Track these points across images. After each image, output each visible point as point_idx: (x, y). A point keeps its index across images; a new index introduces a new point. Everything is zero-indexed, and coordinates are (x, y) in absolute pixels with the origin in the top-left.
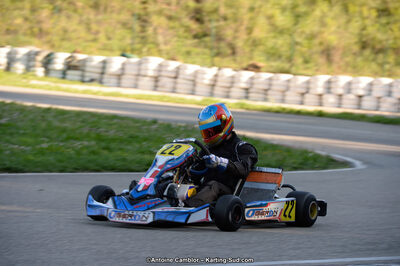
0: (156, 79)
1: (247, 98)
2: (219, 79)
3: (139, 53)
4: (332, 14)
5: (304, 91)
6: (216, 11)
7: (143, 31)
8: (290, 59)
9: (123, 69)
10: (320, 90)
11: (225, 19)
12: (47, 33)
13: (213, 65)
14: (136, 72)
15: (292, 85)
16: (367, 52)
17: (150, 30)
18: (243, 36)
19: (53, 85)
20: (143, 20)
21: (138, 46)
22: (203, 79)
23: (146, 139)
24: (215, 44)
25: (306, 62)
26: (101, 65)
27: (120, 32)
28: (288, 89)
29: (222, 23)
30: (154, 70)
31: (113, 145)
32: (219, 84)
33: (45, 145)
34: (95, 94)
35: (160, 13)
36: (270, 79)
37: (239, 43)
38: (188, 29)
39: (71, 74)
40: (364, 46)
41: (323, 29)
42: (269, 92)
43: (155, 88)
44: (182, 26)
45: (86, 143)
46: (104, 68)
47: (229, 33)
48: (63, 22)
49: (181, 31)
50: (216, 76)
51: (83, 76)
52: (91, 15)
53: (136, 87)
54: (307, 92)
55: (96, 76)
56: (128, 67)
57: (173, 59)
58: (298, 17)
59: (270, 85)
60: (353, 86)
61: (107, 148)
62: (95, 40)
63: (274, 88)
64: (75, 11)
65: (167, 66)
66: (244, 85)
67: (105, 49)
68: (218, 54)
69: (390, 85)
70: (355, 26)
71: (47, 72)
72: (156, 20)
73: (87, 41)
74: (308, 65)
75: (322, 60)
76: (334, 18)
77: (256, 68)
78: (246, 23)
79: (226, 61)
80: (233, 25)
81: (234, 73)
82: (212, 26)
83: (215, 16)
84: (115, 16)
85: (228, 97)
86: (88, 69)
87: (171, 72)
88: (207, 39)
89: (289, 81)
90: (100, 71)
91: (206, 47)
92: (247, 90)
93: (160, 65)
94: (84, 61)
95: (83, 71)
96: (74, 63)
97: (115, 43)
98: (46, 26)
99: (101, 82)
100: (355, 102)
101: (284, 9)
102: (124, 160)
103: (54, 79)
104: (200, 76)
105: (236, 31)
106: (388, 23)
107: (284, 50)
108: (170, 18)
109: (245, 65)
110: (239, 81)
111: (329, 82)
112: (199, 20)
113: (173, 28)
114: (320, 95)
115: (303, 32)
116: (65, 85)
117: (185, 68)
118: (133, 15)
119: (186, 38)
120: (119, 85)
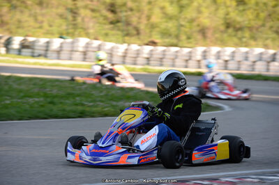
0: (85, 53)
1: (148, 64)
2: (129, 52)
3: (72, 35)
4: (205, 5)
5: (187, 58)
6: (124, 5)
7: (74, 20)
8: (177, 37)
9: (61, 47)
10: (199, 57)
11: (131, 10)
12: (7, 24)
13: (124, 42)
14: (70, 49)
15: (179, 54)
16: (230, 30)
17: (79, 20)
18: (144, 21)
19: (11, 59)
20: (74, 12)
21: (71, 31)
22: (118, 52)
23: (78, 95)
24: (125, 28)
25: (189, 38)
26: (46, 45)
27: (59, 21)
28: (176, 57)
29: (129, 13)
30: (83, 47)
31: (56, 100)
32: (129, 55)
33: (8, 102)
34: (42, 65)
35: (86, 7)
36: (164, 51)
37: (142, 27)
38: (106, 18)
39: (25, 51)
40: (228, 26)
41: (200, 15)
42: (164, 60)
43: (84, 59)
44: (102, 16)
45: (37, 99)
46: (47, 46)
47: (134, 20)
48: (18, 16)
49: (101, 20)
50: (127, 50)
51: (33, 53)
52: (38, 10)
53: (70, 59)
54: (190, 59)
55: (42, 52)
56: (64, 45)
57: (96, 39)
58: (182, 7)
59: (164, 55)
60: (221, 54)
61: (51, 103)
62: (41, 27)
63: (167, 57)
64: (26, 7)
65: (92, 44)
66: (146, 56)
67: (48, 33)
68: (127, 35)
69: (247, 53)
70: (221, 12)
71: (8, 50)
72: (83, 12)
73: (35, 28)
74: (190, 41)
75: (199, 37)
76: (207, 8)
77: (154, 43)
78: (146, 12)
79: (133, 39)
80: (137, 14)
81: (139, 48)
82: (122, 15)
83: (124, 9)
84: (54, 10)
85: (135, 64)
86: (36, 48)
87: (95, 48)
88: (119, 24)
89: (177, 52)
90: (45, 48)
91: (119, 30)
92: (148, 59)
93: (88, 44)
94: (34, 42)
95: (33, 49)
96: (27, 44)
97: (55, 29)
98: (6, 18)
99: (45, 56)
100: (223, 65)
101: (172, 3)
102: (64, 110)
103: (13, 56)
104: (115, 50)
105: (139, 18)
106: (244, 10)
107: (173, 31)
108: (93, 10)
109: (146, 42)
110: (143, 53)
111: (205, 52)
112: (113, 12)
113: (95, 17)
114: (199, 61)
115: (186, 18)
116: (20, 59)
117: (105, 45)
118: (67, 9)
119: (105, 24)
120: (58, 58)
